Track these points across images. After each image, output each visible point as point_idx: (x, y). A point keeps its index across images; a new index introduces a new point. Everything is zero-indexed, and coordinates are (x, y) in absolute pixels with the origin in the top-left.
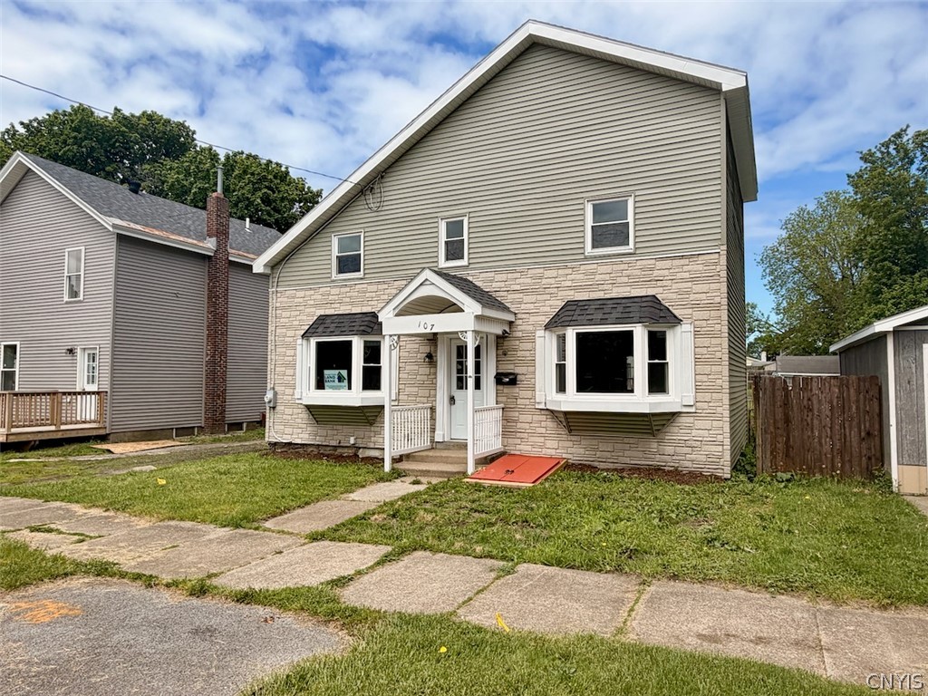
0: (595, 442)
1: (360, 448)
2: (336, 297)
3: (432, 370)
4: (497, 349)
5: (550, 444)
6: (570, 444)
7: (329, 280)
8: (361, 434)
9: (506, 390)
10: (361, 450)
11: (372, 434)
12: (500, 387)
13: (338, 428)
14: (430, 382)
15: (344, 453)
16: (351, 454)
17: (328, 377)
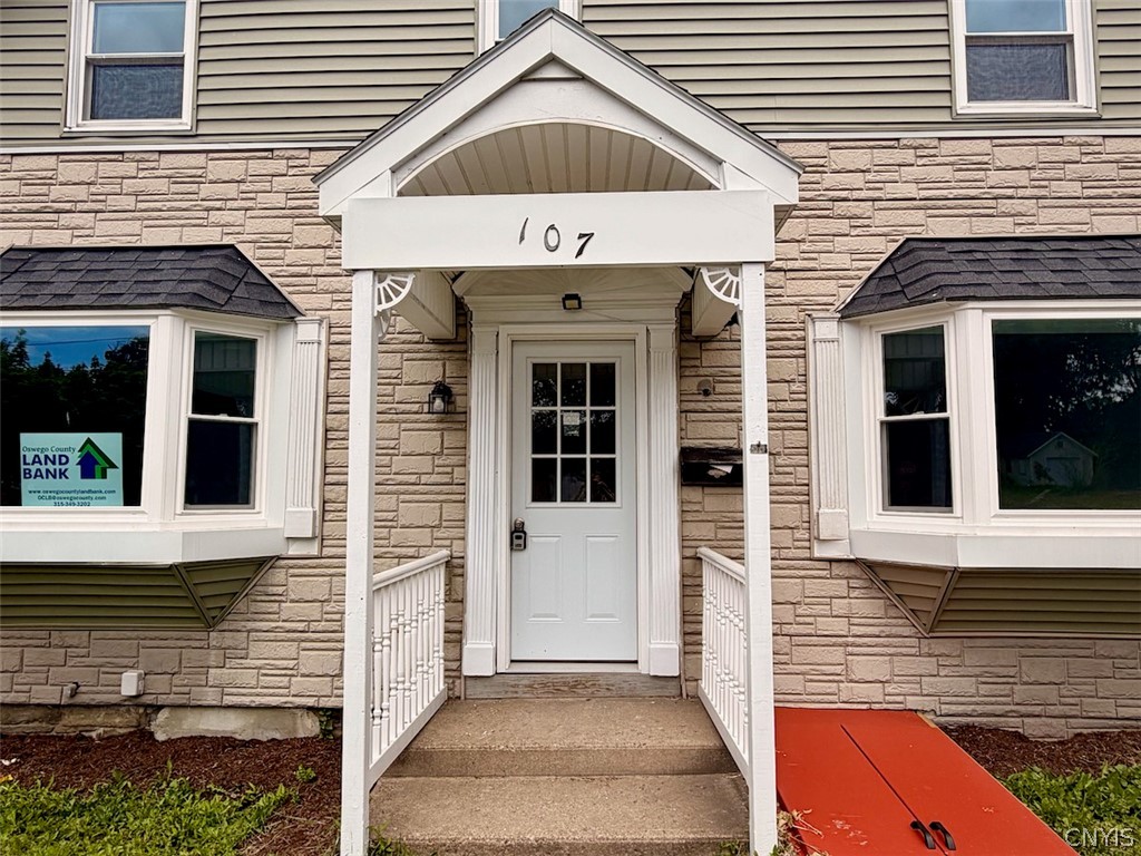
0: (1007, 656)
1: (159, 708)
2: (81, 192)
3: (451, 439)
4: (681, 377)
5: (864, 667)
6: (929, 665)
7: (54, 133)
8: (168, 658)
9: (712, 501)
10: (163, 715)
11: (213, 657)
12: (694, 494)
13: (69, 641)
14: (446, 479)
15: (92, 727)
16: (122, 731)
17: (36, 460)
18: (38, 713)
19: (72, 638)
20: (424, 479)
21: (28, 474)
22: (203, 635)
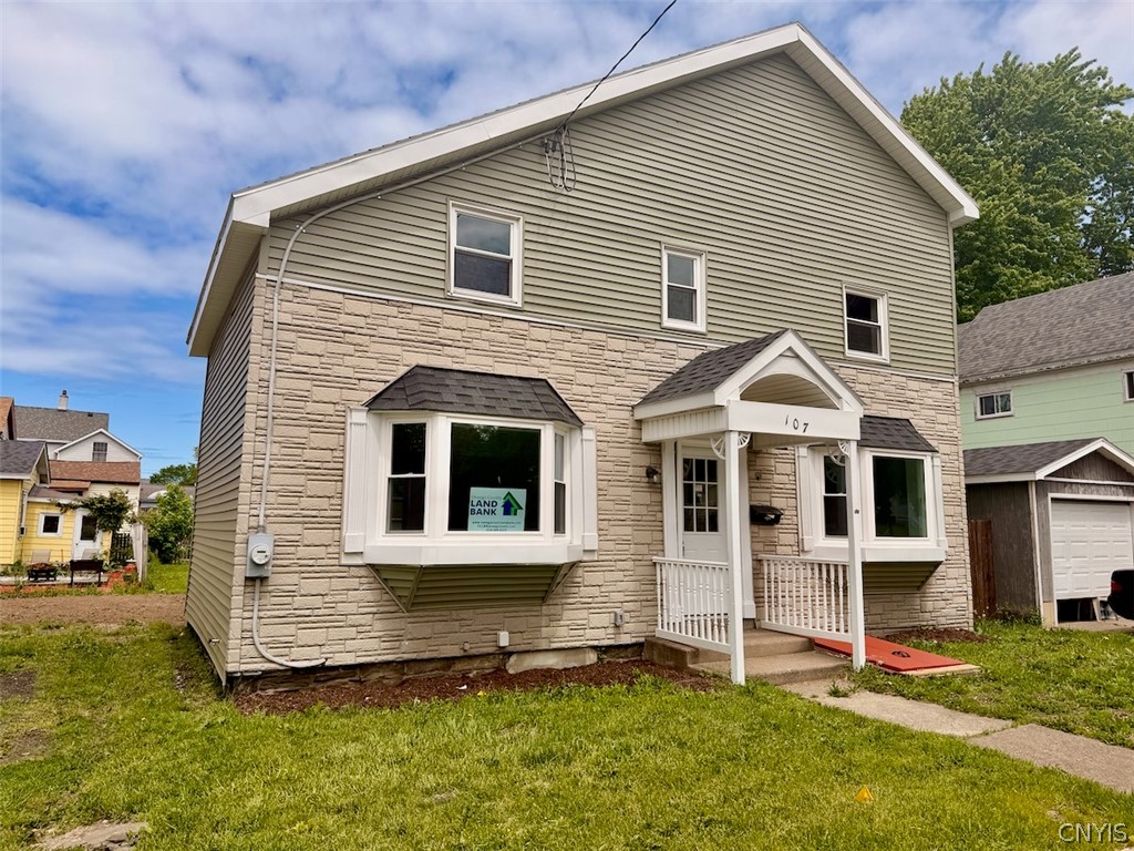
2: (457, 335)
3: (656, 497)
9: (763, 532)
10: (513, 659)
11: (544, 621)
12: (756, 529)
13: (462, 616)
14: (654, 518)
15: (470, 671)
16: (487, 671)
17: (479, 503)
18: (439, 665)
19: (464, 614)
20: (644, 518)
21: (473, 512)
22: (539, 608)
